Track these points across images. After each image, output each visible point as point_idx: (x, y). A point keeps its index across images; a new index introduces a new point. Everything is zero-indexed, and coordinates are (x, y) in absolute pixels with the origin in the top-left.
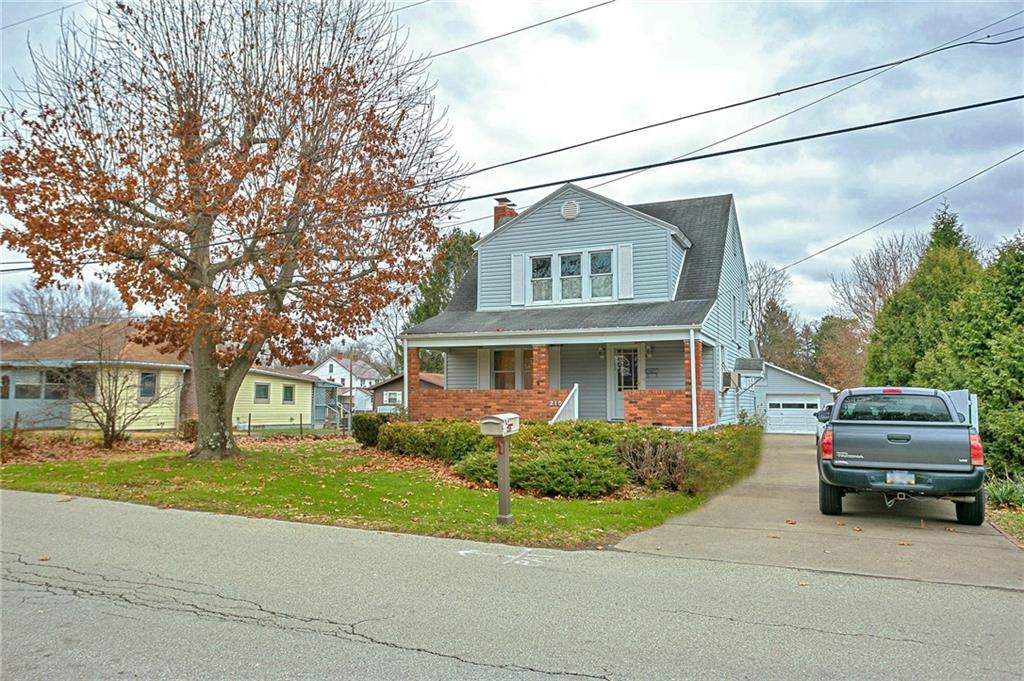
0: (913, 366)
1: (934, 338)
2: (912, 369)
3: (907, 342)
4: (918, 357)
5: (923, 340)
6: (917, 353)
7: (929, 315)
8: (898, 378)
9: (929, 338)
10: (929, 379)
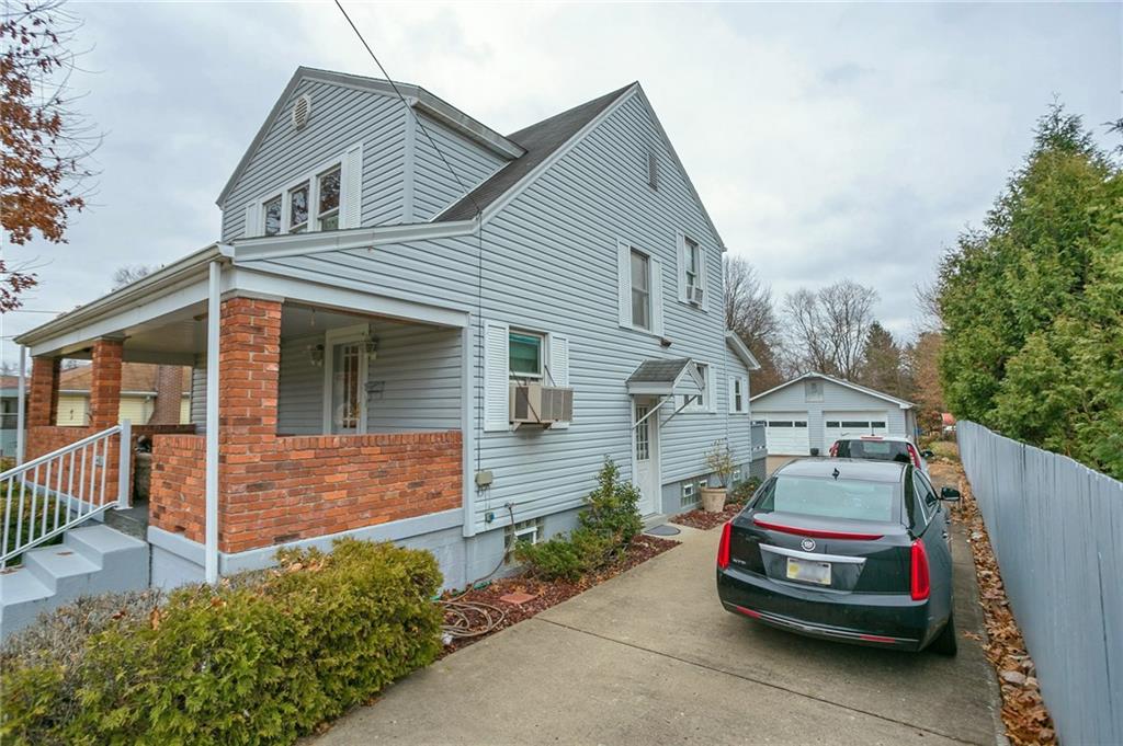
0: (1002, 367)
1: (1044, 311)
2: (1000, 372)
3: (989, 324)
4: (1012, 349)
5: (1022, 317)
6: (1009, 342)
7: (1033, 268)
8: (972, 390)
9: (1034, 312)
10: (1036, 392)
